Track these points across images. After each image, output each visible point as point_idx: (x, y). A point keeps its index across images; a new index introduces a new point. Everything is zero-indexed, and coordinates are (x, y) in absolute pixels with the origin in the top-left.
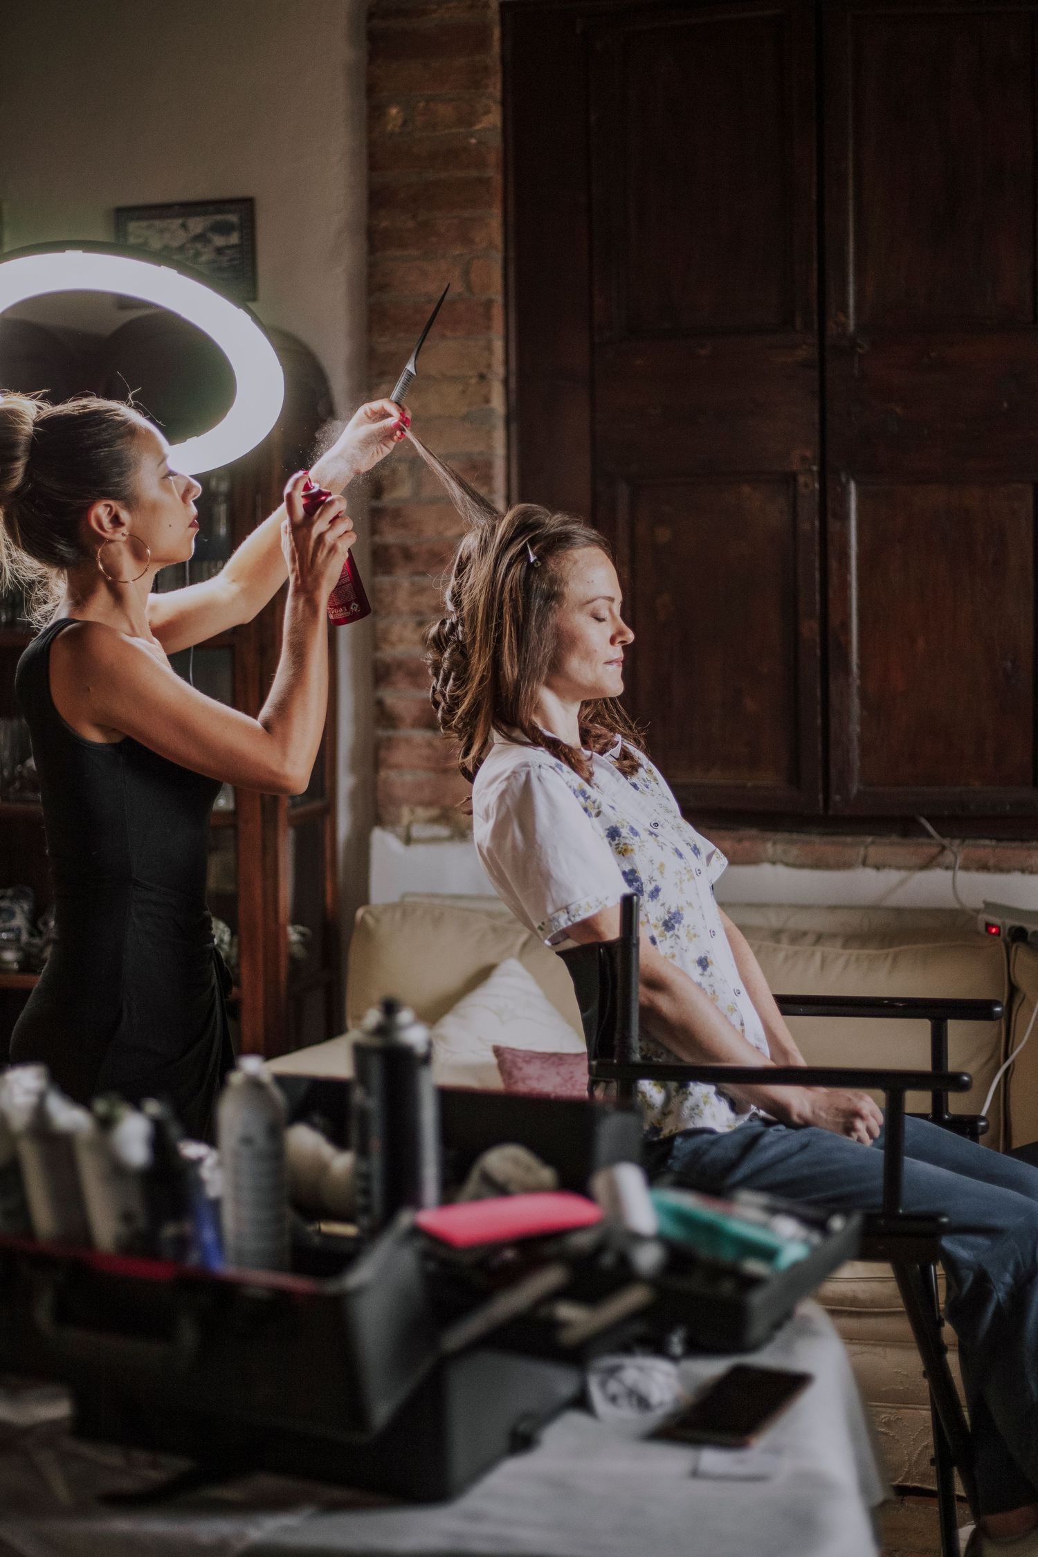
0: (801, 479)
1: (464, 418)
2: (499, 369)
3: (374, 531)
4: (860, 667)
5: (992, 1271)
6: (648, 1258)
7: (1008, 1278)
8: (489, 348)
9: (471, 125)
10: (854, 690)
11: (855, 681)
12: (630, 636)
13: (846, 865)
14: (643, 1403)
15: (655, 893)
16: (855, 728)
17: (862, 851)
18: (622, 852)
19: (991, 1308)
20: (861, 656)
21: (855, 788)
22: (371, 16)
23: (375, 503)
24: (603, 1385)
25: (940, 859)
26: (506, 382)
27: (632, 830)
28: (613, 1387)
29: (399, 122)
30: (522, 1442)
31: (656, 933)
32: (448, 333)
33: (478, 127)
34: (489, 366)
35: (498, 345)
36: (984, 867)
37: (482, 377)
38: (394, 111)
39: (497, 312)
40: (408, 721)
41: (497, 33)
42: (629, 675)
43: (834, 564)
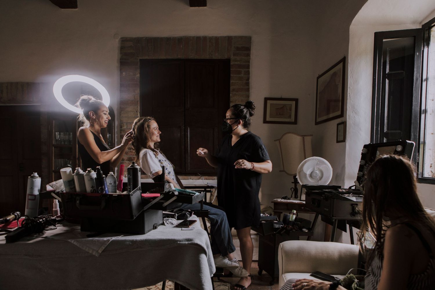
0: (182, 127)
1: (134, 117)
2: (139, 111)
3: (121, 133)
4: (190, 153)
5: (218, 220)
6: (176, 193)
7: (220, 221)
8: (138, 107)
9: (135, 76)
10: (189, 156)
11: (189, 155)
12: (161, 133)
13: (188, 179)
14: (172, 224)
15: (167, 169)
16: (189, 161)
17: (190, 177)
18: (162, 163)
19: (217, 225)
20: (190, 151)
21: (189, 169)
22: (120, 59)
23: (121, 129)
24: (166, 222)
25: (201, 178)
26: (140, 113)
27: (162, 160)
28: (167, 222)
29: (125, 75)
30: (155, 227)
31: (167, 175)
32: (132, 105)
33: (136, 76)
34: (138, 110)
35: (139, 107)
36: (207, 179)
37: (137, 111)
38: (124, 73)
39: (139, 102)
40: (126, 160)
41: (139, 63)
42: (160, 138)
43: (186, 138)
